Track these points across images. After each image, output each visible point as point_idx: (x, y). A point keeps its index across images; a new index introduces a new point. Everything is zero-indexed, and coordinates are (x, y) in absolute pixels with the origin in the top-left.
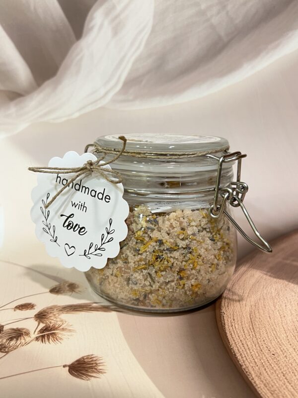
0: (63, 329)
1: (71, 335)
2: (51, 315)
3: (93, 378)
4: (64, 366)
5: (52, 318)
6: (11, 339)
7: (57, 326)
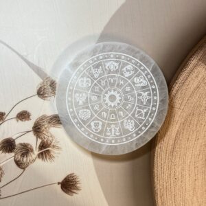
0: (54, 146)
1: (59, 153)
2: (43, 128)
3: (74, 194)
4: (59, 183)
5: (44, 132)
6: (23, 155)
7: (49, 142)
